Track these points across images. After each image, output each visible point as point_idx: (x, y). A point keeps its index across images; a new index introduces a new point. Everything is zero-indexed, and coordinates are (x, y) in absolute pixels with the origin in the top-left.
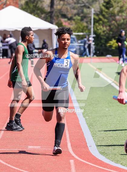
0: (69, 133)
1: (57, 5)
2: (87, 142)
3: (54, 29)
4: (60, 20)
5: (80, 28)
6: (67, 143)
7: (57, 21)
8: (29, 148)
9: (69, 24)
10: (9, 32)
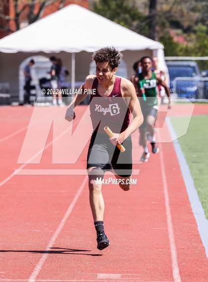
0: (177, 250)
1: (162, 4)
3: (157, 50)
4: (168, 33)
5: (205, 46)
6: (171, 268)
7: (161, 35)
8: (98, 277)
9: (185, 39)
10: (70, 54)
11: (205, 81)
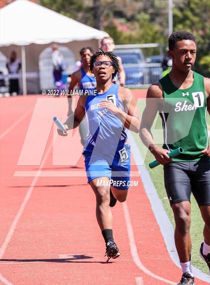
0: (134, 229)
2: (167, 244)
5: (148, 34)
6: (129, 247)
9: (128, 28)
10: (20, 47)
11: (150, 67)
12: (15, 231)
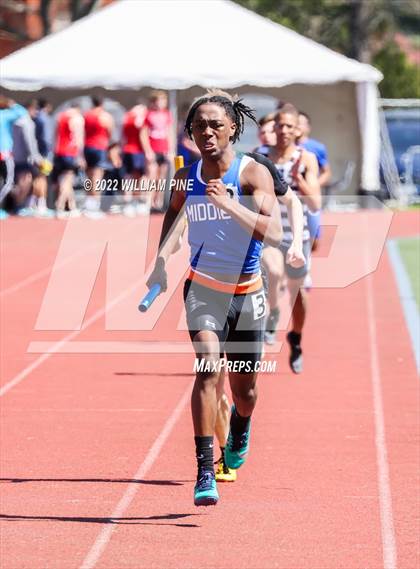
0: (398, 545)
12: (111, 539)
